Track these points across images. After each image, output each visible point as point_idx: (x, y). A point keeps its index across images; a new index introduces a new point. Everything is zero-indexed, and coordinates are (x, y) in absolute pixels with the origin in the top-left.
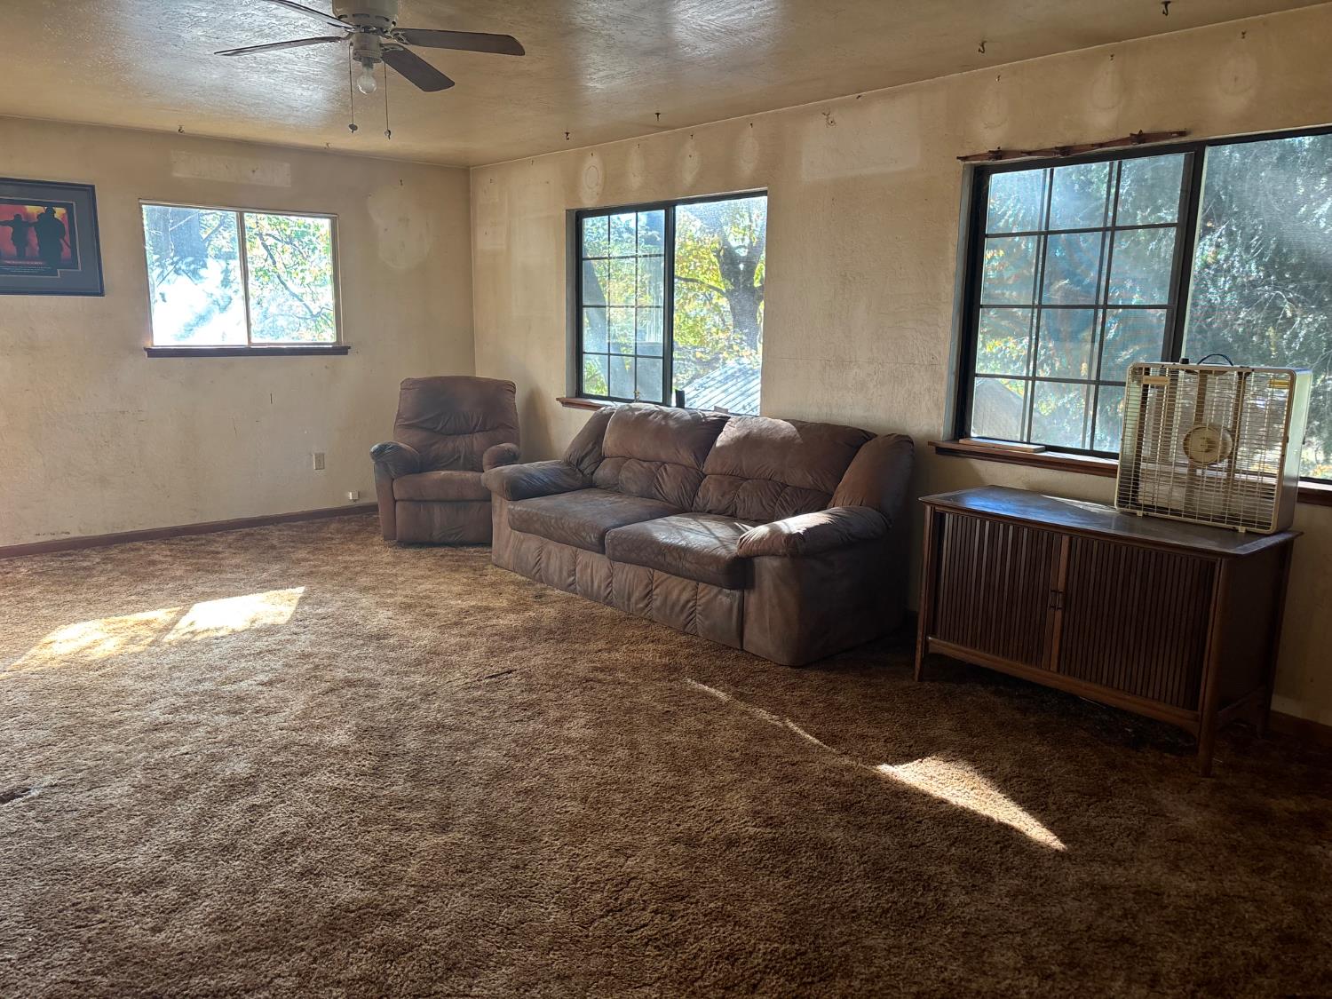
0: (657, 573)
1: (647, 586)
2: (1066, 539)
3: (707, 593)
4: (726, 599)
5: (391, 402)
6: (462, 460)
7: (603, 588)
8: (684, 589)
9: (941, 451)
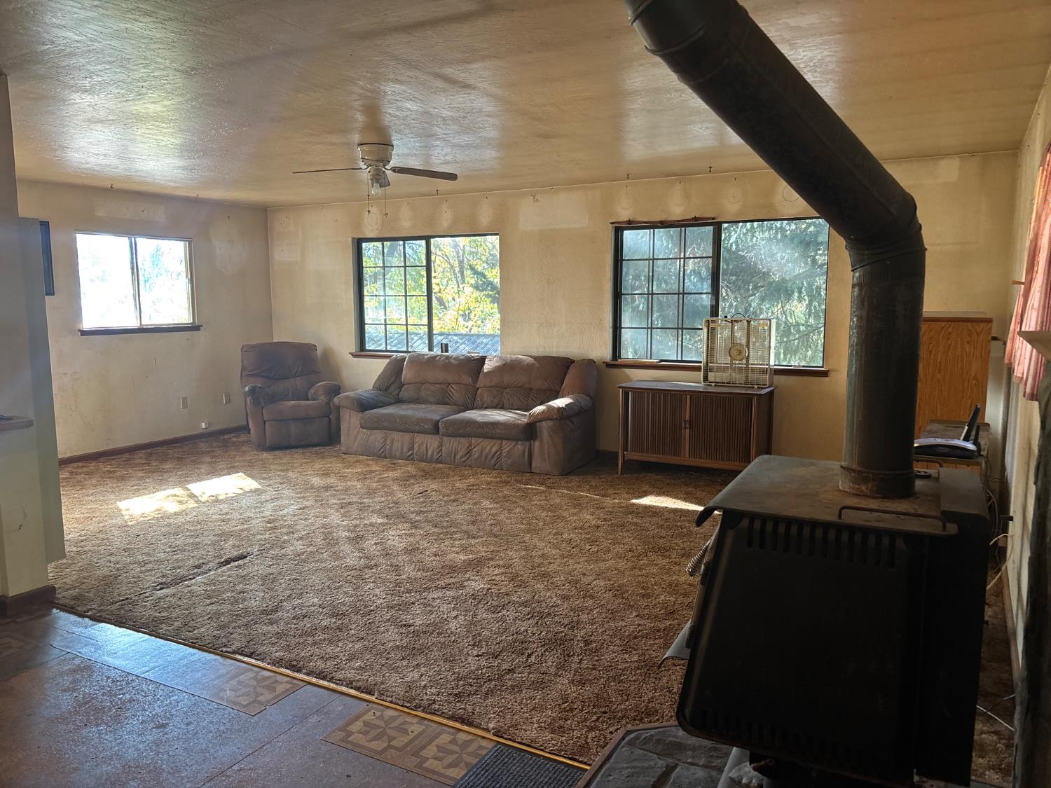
0: (474, 440)
1: (468, 447)
2: (688, 397)
3: (507, 446)
4: (520, 447)
5: (236, 360)
6: (290, 394)
7: (435, 453)
8: (493, 446)
9: (608, 365)
